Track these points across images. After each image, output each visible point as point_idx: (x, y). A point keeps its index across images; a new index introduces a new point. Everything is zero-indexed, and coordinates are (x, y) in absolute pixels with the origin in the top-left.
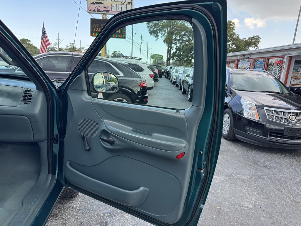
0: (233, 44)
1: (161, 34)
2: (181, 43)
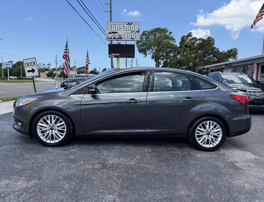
1: (148, 52)
2: (167, 58)
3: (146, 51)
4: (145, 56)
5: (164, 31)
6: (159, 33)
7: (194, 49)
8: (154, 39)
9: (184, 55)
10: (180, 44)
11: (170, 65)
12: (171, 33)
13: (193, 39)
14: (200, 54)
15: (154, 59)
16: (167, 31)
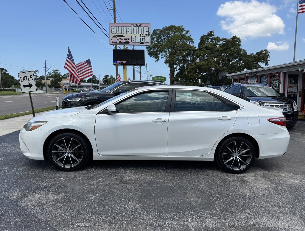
0: (240, 60)
1: (161, 55)
2: (184, 63)
3: (157, 55)
4: (157, 61)
5: (179, 29)
6: (174, 32)
7: (216, 52)
8: (167, 40)
9: (204, 59)
10: (199, 45)
11: (187, 71)
12: (187, 32)
13: (215, 39)
14: (224, 58)
15: (168, 64)
16: (183, 29)
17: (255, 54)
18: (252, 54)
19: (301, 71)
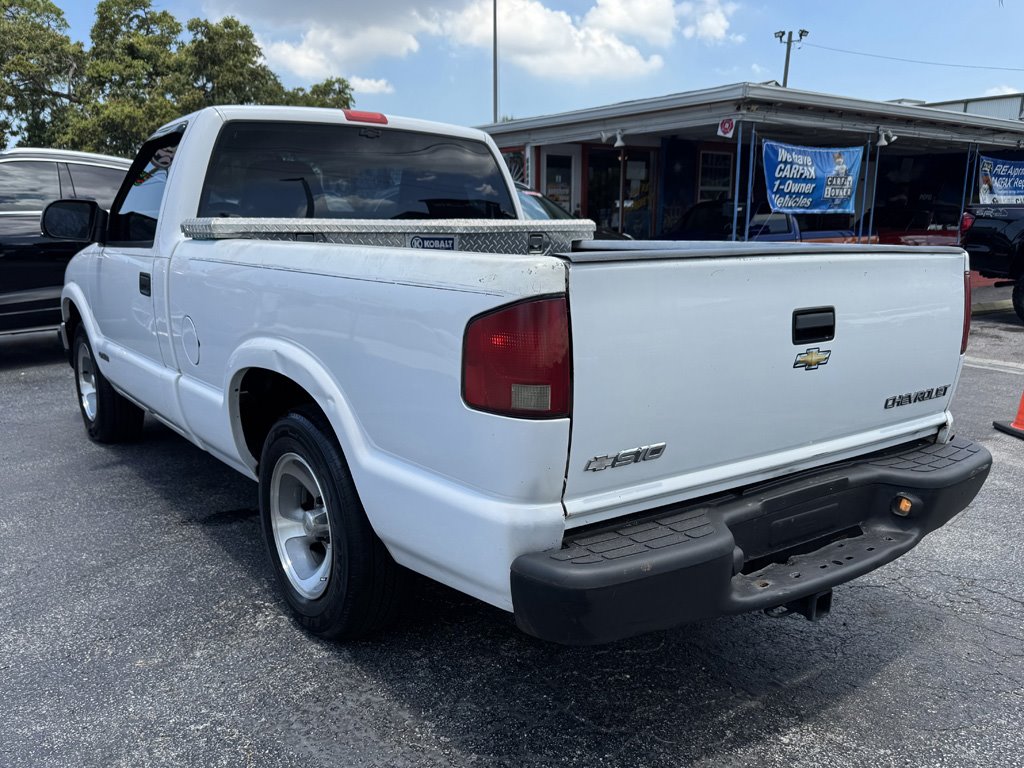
7: (171, 69)
10: (92, 37)
13: (156, 19)
17: (308, 90)
18: (298, 89)
19: (609, 139)
